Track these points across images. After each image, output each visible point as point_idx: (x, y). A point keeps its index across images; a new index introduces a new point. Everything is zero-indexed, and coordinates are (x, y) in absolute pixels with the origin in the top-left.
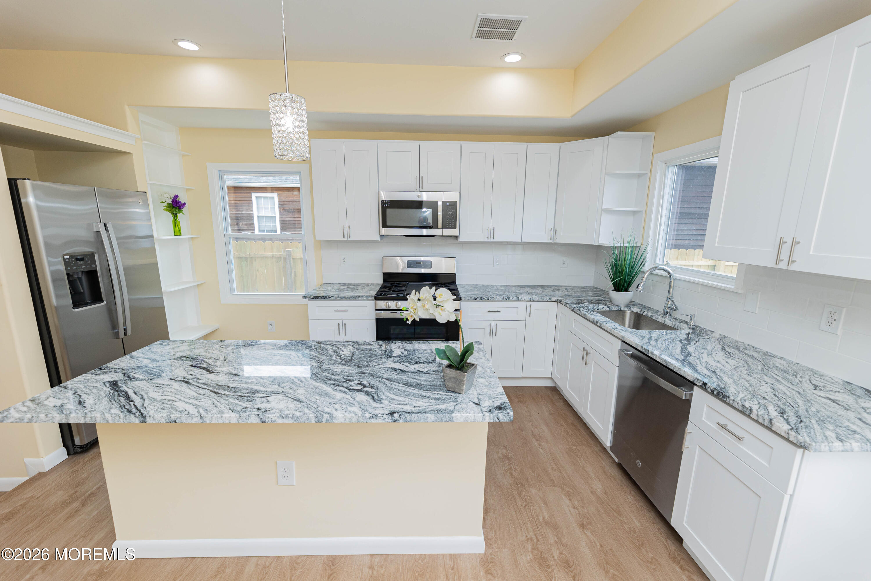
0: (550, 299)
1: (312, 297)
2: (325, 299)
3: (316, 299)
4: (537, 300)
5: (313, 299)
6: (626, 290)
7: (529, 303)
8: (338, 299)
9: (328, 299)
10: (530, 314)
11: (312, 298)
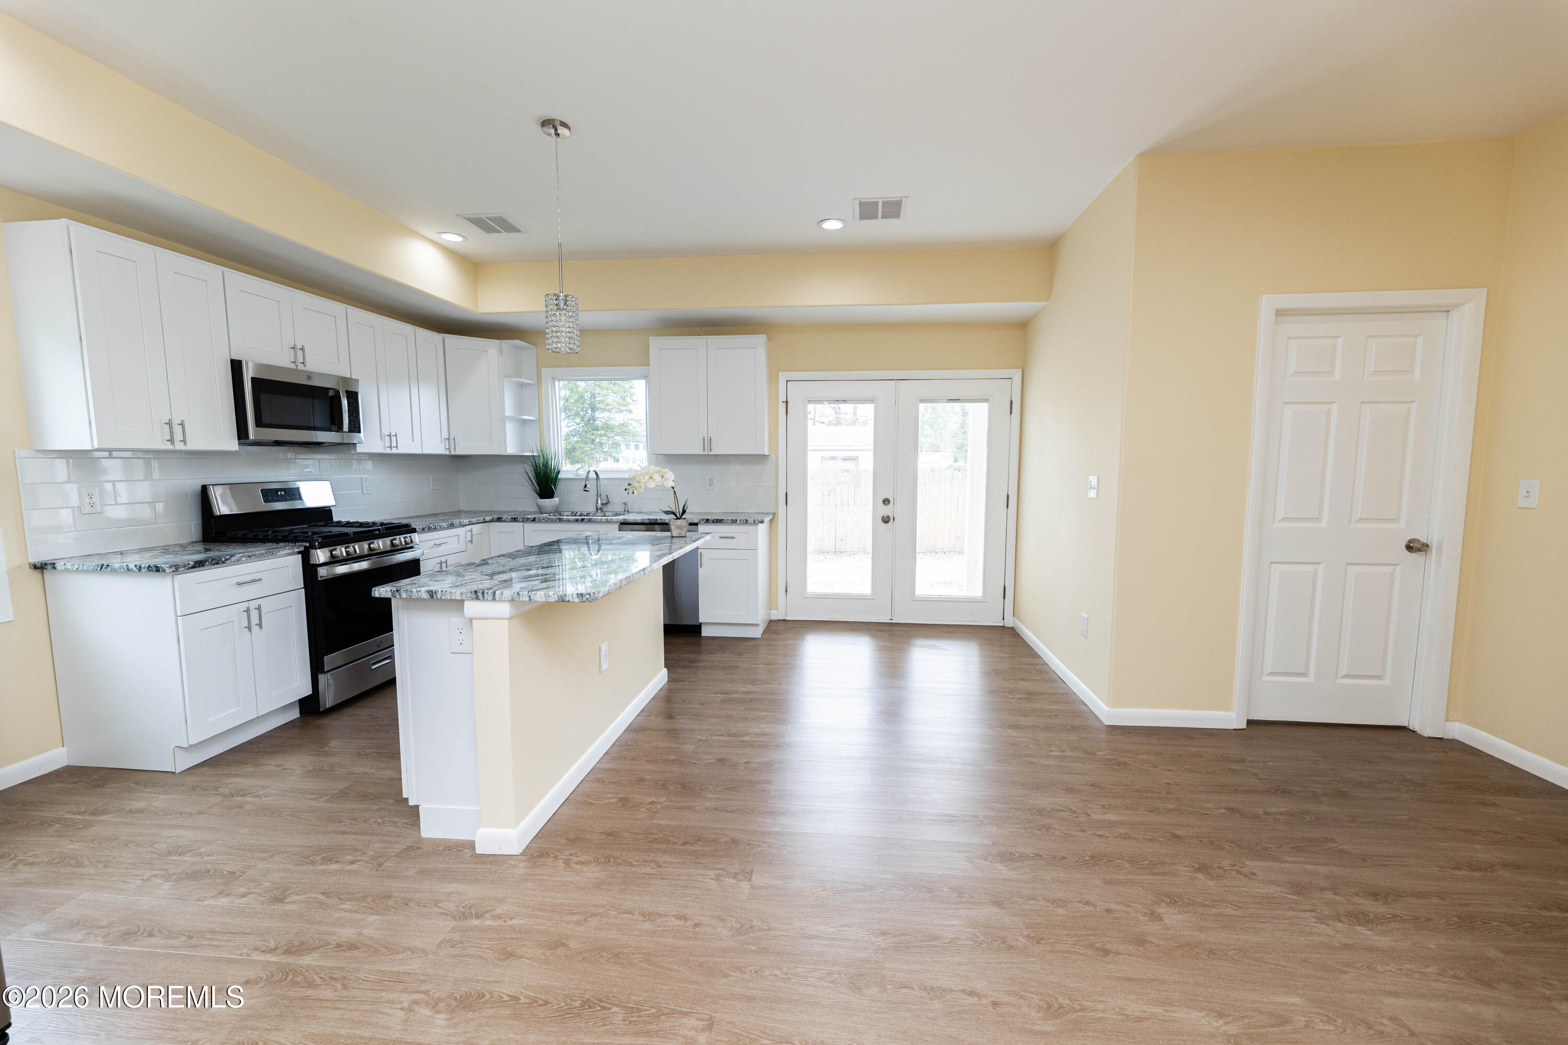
0: (484, 519)
1: (192, 563)
2: (218, 563)
3: (199, 566)
4: (475, 522)
5: (193, 567)
6: (552, 497)
7: (469, 528)
8: (243, 559)
9: (224, 562)
10: (471, 541)
11: (190, 566)
